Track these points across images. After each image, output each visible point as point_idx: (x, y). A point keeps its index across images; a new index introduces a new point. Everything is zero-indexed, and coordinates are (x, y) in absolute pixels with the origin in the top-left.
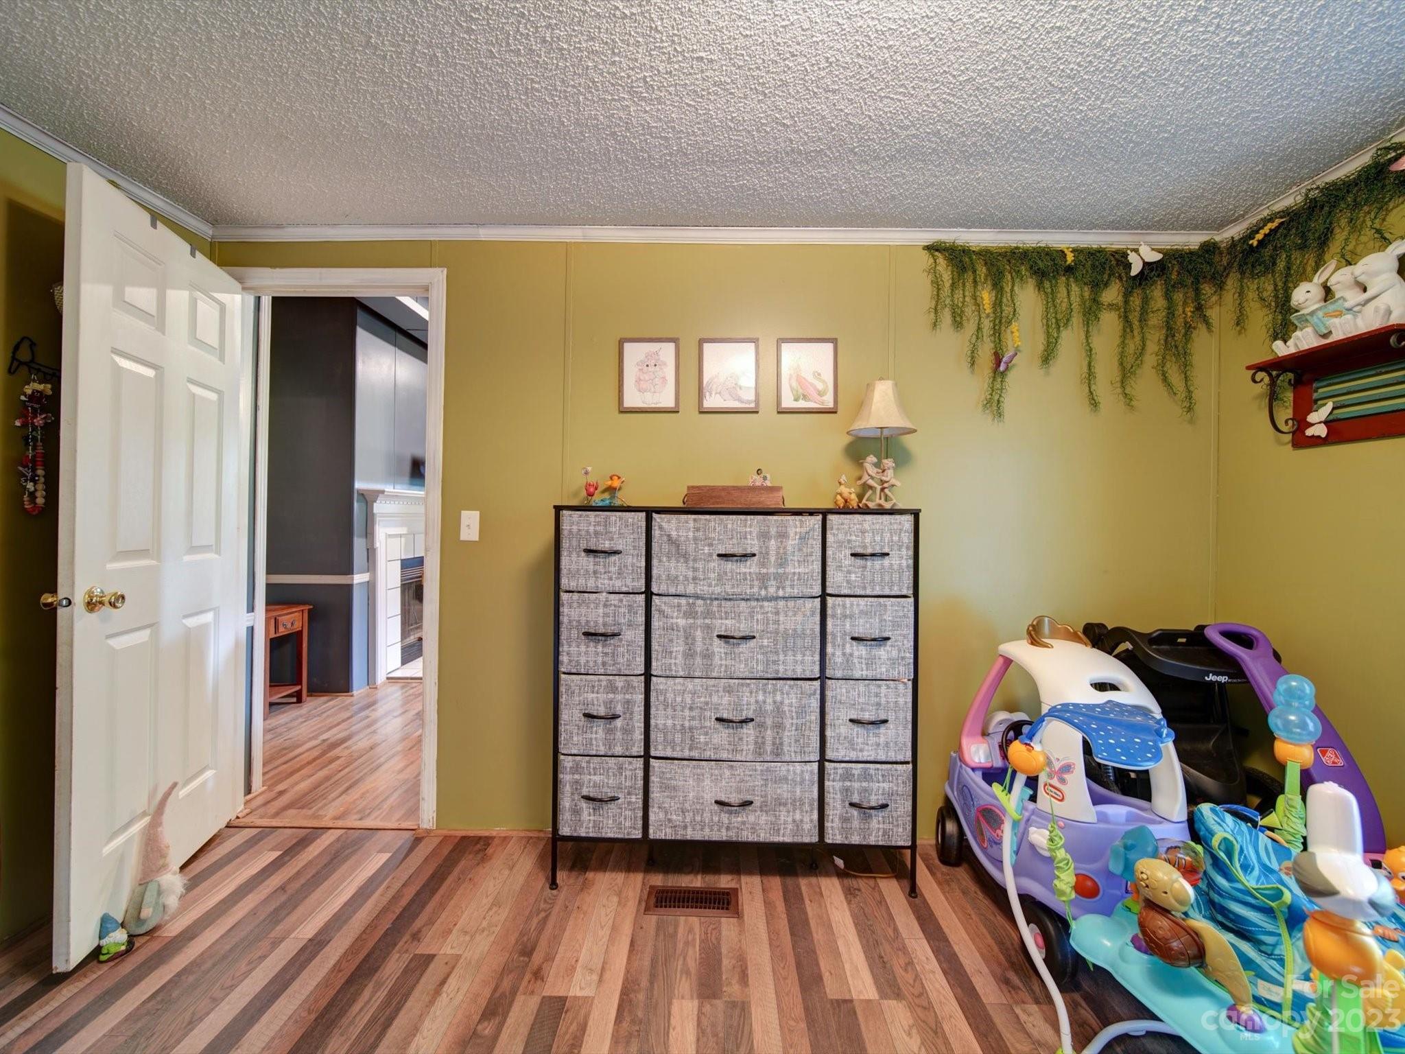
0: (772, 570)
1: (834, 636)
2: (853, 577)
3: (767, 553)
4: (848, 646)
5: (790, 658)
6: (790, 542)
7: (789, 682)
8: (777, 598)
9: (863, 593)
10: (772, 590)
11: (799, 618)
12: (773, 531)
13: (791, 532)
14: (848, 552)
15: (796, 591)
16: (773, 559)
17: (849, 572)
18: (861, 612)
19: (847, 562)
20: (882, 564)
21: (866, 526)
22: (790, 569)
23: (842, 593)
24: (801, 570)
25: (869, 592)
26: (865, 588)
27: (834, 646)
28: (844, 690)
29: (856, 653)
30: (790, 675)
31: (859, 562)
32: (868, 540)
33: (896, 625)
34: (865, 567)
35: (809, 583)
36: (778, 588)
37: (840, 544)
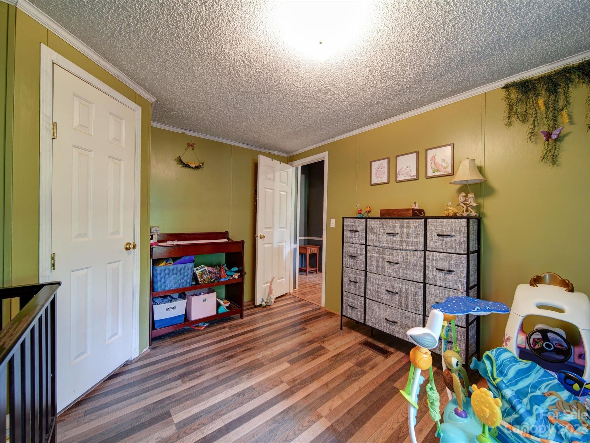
0: (404, 239)
1: (429, 267)
2: (438, 244)
3: (403, 233)
4: (434, 272)
5: (411, 273)
6: (411, 229)
7: (411, 282)
8: (407, 250)
9: (442, 251)
10: (404, 247)
11: (415, 258)
12: (405, 225)
13: (412, 225)
14: (436, 234)
15: (413, 248)
16: (404, 235)
17: (436, 242)
18: (440, 259)
19: (435, 238)
20: (451, 240)
21: (444, 224)
22: (411, 239)
23: (433, 250)
24: (415, 240)
25: (445, 251)
26: (443, 249)
27: (428, 271)
28: (433, 290)
29: (438, 275)
30: (411, 279)
31: (441, 238)
32: (444, 229)
33: (457, 266)
34: (443, 240)
35: (418, 245)
36: (407, 246)
37: (432, 231)
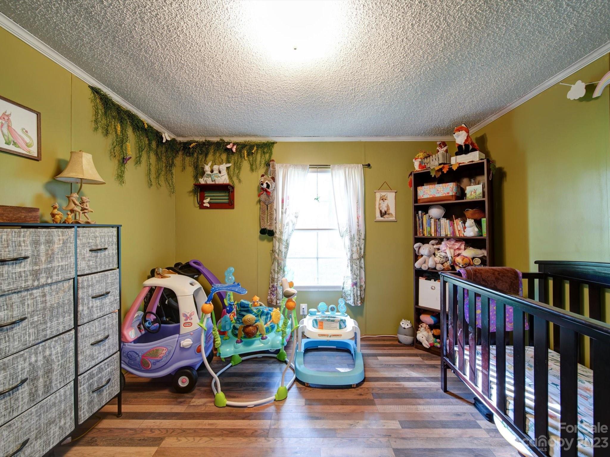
0: (44, 266)
1: (83, 299)
2: (91, 263)
3: (38, 255)
4: (91, 302)
5: (55, 323)
6: (56, 246)
7: (54, 339)
8: (50, 284)
9: (96, 271)
10: (43, 281)
11: (61, 294)
12: (43, 239)
13: (56, 239)
14: (88, 249)
15: (60, 277)
16: (43, 259)
17: (89, 261)
18: (97, 281)
19: (87, 255)
20: (105, 254)
21: (97, 234)
22: (55, 264)
23: (85, 273)
24: (63, 263)
25: (99, 270)
26: (97, 268)
27: (83, 305)
28: (88, 329)
29: (95, 305)
30: (55, 333)
31: (94, 254)
32: (98, 242)
33: (113, 284)
34: (97, 257)
35: (69, 271)
36: (47, 278)
37: (84, 245)
